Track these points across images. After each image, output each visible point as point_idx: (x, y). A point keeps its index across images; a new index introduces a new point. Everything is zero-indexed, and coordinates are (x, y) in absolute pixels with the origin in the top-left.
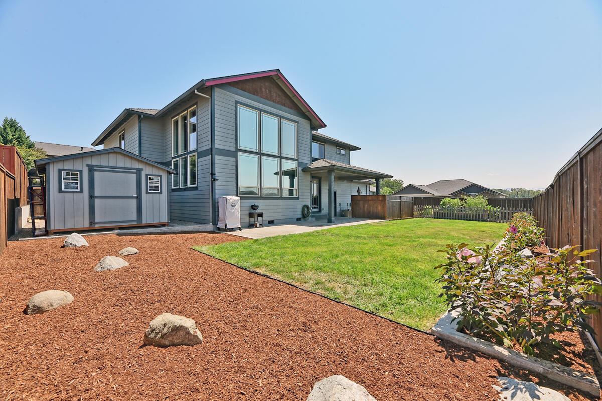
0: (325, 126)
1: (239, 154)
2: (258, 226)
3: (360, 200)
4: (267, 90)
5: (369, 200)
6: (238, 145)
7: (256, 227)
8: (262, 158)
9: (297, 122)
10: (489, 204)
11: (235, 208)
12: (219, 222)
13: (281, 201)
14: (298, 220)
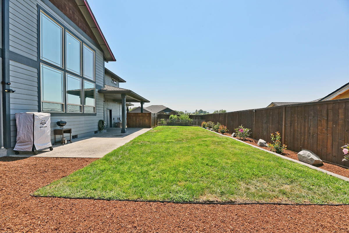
0: (115, 60)
1: (41, 65)
2: (66, 142)
3: (133, 116)
4: (71, 11)
5: (139, 116)
6: (41, 55)
7: (65, 144)
8: (66, 75)
9: (95, 51)
10: (189, 118)
11: (45, 125)
12: (17, 144)
13: (83, 117)
14: (96, 132)
